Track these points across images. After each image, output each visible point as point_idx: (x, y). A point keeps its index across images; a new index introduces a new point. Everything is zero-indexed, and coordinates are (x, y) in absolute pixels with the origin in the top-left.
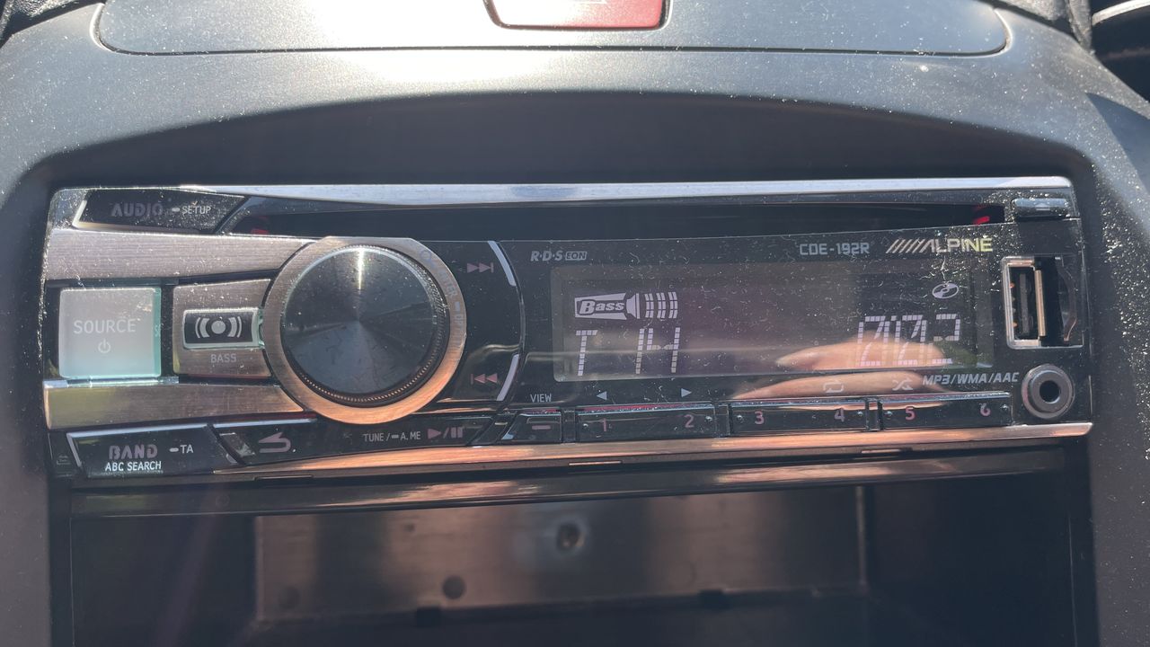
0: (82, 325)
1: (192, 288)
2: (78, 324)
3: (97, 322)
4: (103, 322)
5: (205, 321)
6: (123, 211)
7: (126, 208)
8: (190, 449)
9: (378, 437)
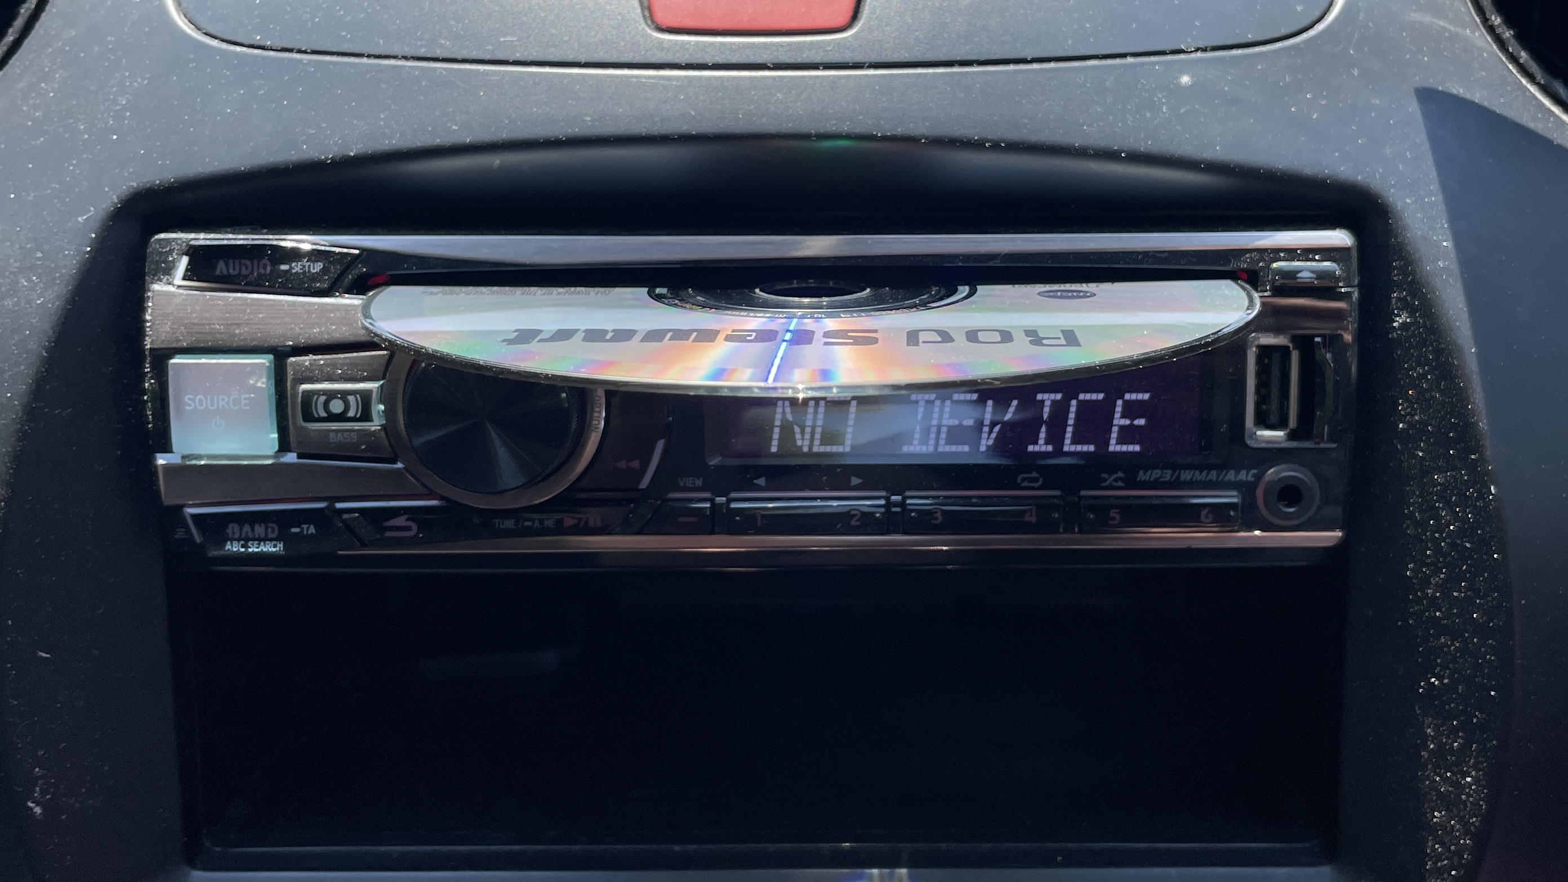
0: (194, 400)
1: (307, 360)
2: (189, 399)
3: (209, 397)
4: (215, 397)
5: (323, 399)
6: (228, 270)
7: (231, 266)
8: (312, 530)
9: (509, 524)
